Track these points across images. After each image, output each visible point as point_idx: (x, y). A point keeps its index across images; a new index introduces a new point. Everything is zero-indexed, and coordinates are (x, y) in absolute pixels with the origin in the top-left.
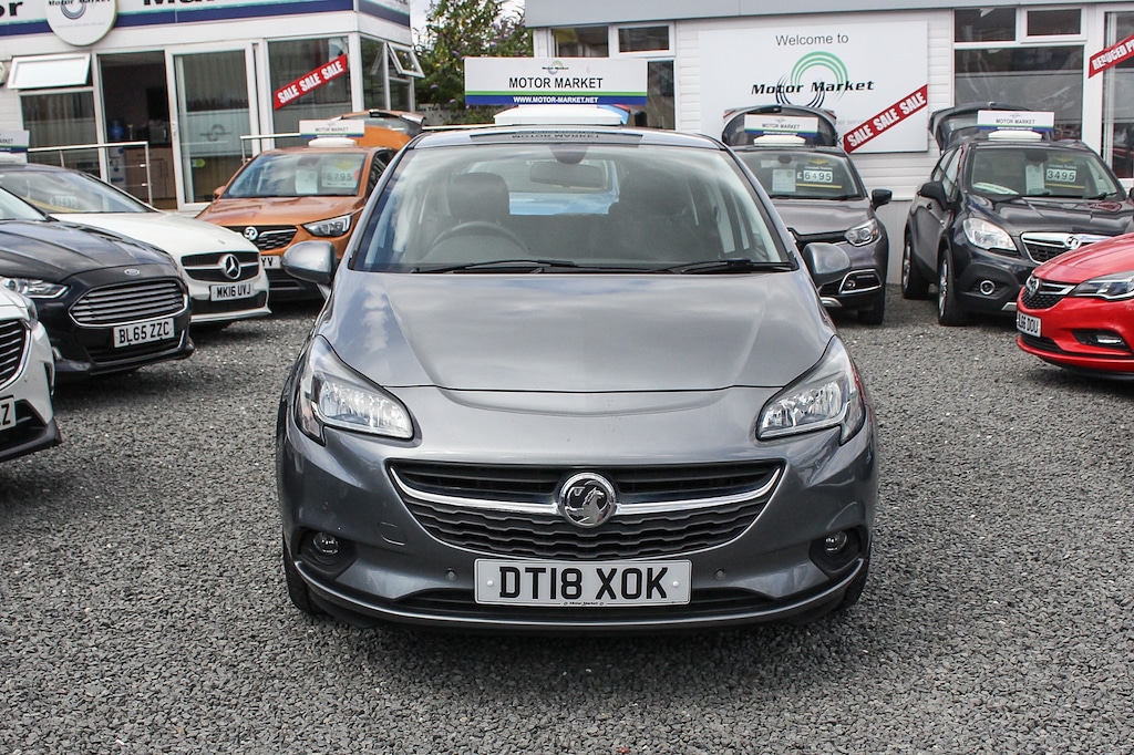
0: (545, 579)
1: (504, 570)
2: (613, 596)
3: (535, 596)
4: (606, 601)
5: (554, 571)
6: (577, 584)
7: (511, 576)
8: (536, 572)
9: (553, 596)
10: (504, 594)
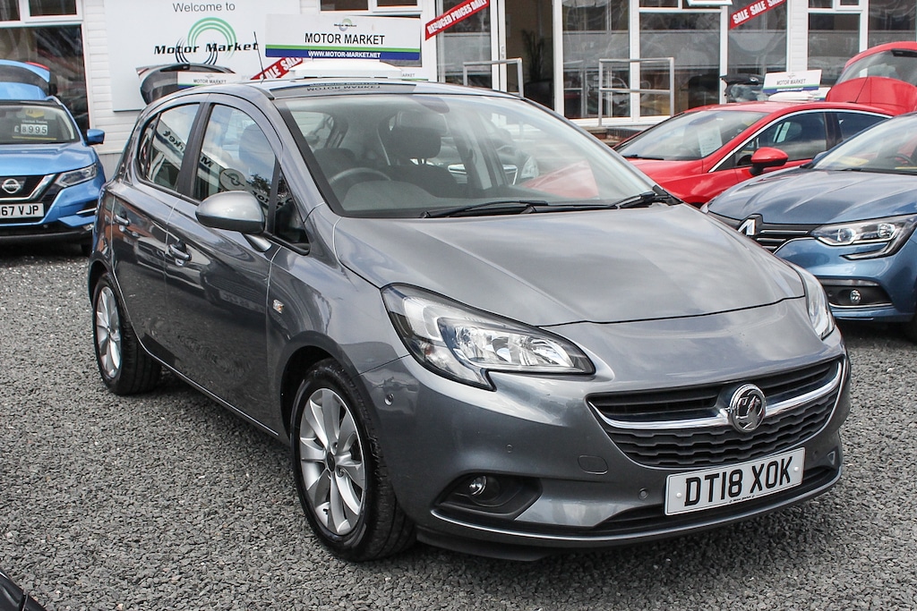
0: (718, 482)
1: (689, 481)
2: (761, 489)
3: (711, 500)
4: (757, 494)
5: (724, 474)
6: (739, 483)
7: (694, 485)
8: (711, 478)
9: (723, 498)
10: (688, 503)
